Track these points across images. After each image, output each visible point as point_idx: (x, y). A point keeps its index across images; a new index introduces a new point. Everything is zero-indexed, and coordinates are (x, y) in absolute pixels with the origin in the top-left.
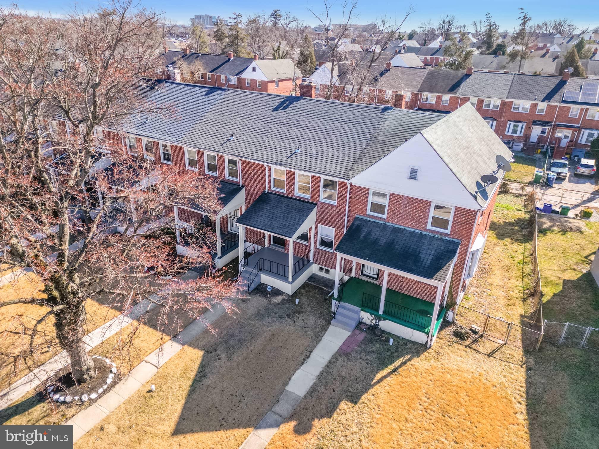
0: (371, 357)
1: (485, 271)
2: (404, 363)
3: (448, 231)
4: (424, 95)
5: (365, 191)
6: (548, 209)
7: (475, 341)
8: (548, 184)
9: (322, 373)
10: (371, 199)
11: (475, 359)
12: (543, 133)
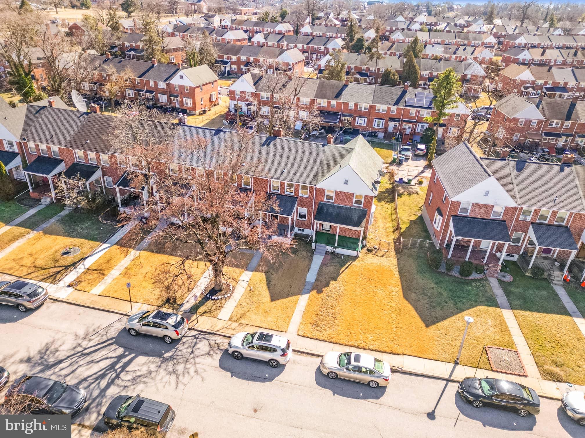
0: (336, 264)
1: (376, 221)
2: (350, 264)
3: (362, 206)
4: (319, 100)
5: (324, 190)
6: (401, 181)
7: (376, 252)
8: (400, 163)
9: (318, 273)
10: (327, 193)
11: (377, 259)
12: (395, 126)
